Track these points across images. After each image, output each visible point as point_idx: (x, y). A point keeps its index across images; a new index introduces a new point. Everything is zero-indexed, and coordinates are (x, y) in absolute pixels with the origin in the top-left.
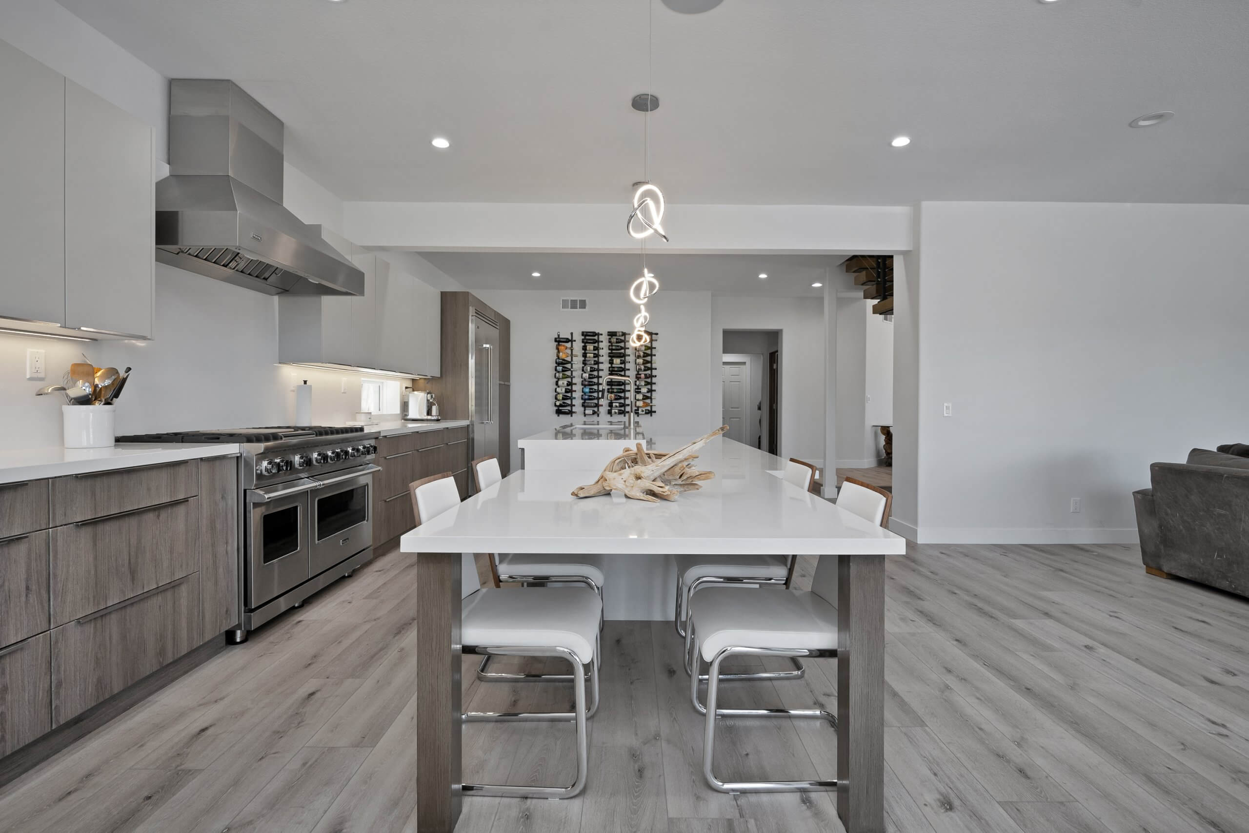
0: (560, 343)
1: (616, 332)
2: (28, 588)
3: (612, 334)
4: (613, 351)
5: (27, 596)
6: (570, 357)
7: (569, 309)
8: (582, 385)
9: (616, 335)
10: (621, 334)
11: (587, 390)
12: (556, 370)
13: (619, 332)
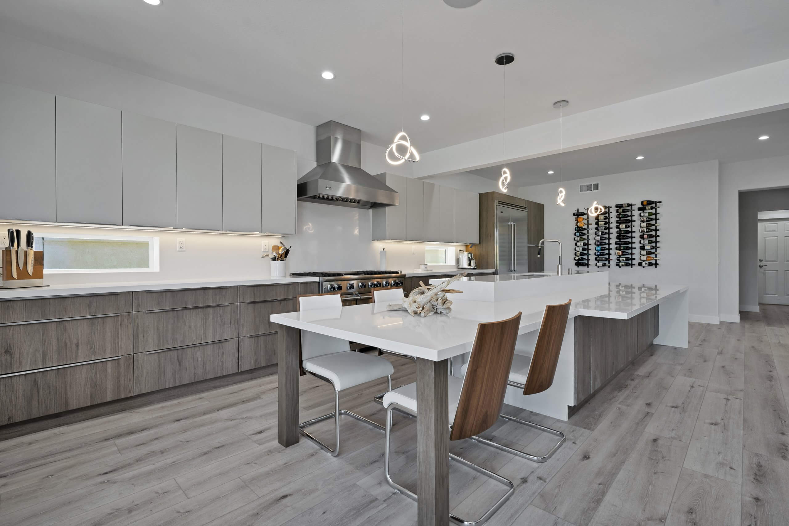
0: (579, 216)
1: (623, 204)
2: (231, 322)
3: (619, 206)
4: (621, 219)
5: (230, 324)
6: (587, 226)
7: (586, 192)
8: (595, 244)
9: (623, 207)
10: (627, 205)
11: (599, 248)
12: (575, 235)
13: (625, 204)
